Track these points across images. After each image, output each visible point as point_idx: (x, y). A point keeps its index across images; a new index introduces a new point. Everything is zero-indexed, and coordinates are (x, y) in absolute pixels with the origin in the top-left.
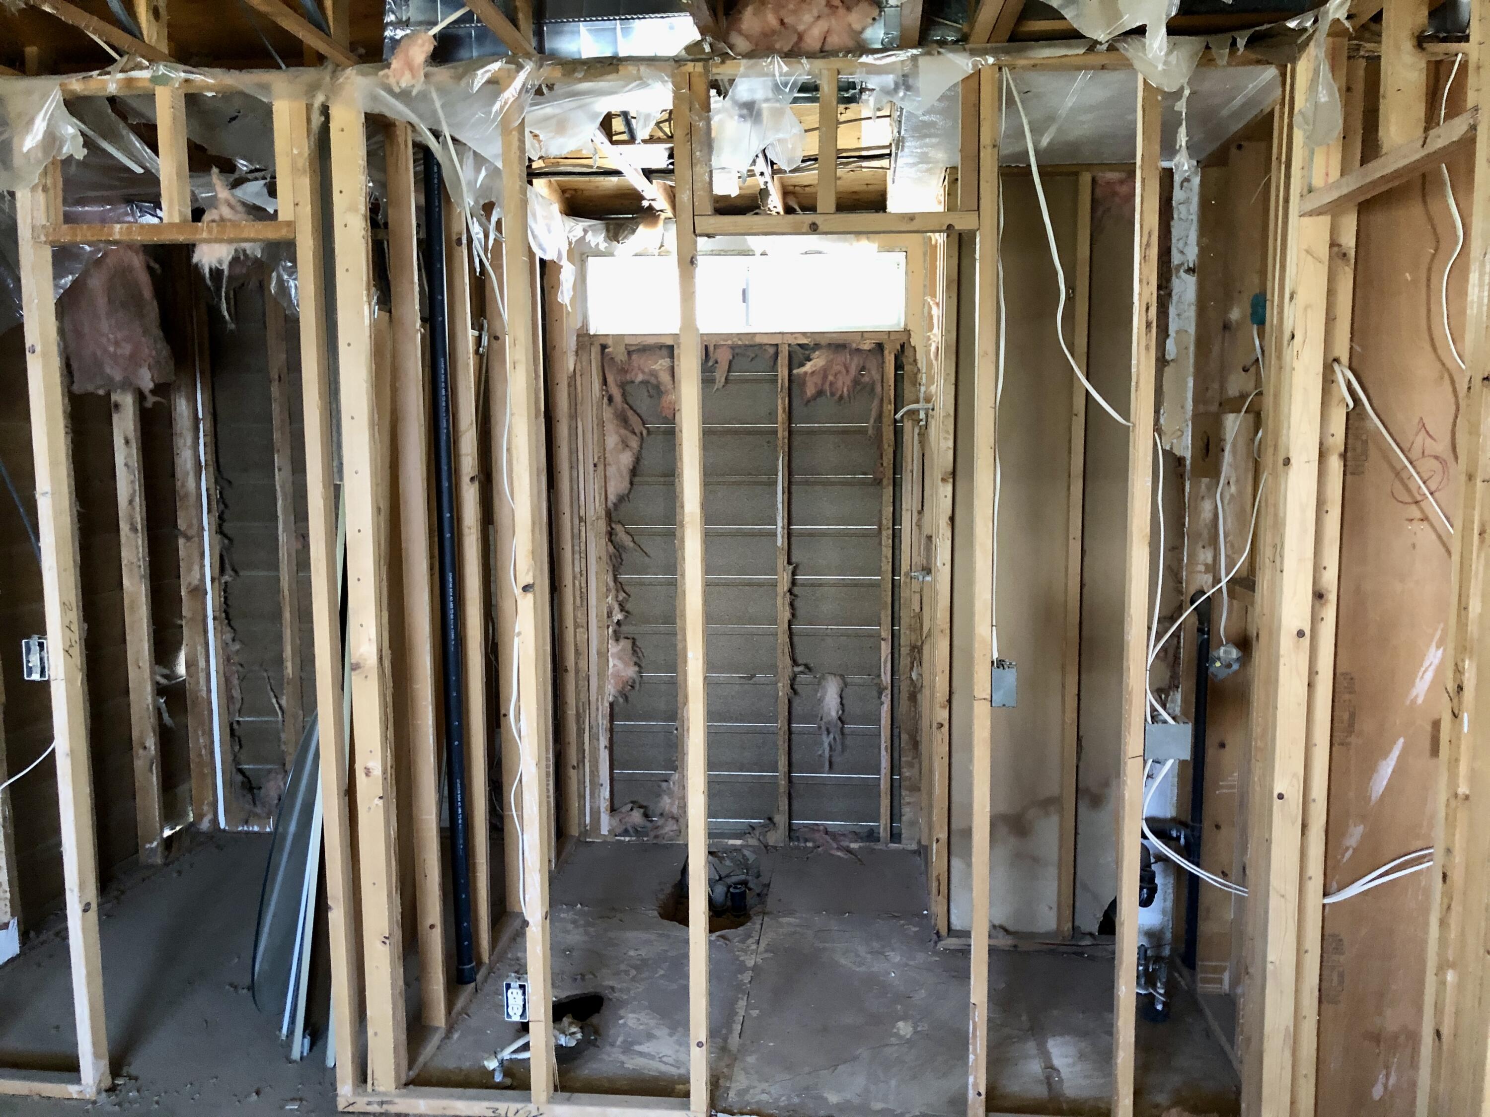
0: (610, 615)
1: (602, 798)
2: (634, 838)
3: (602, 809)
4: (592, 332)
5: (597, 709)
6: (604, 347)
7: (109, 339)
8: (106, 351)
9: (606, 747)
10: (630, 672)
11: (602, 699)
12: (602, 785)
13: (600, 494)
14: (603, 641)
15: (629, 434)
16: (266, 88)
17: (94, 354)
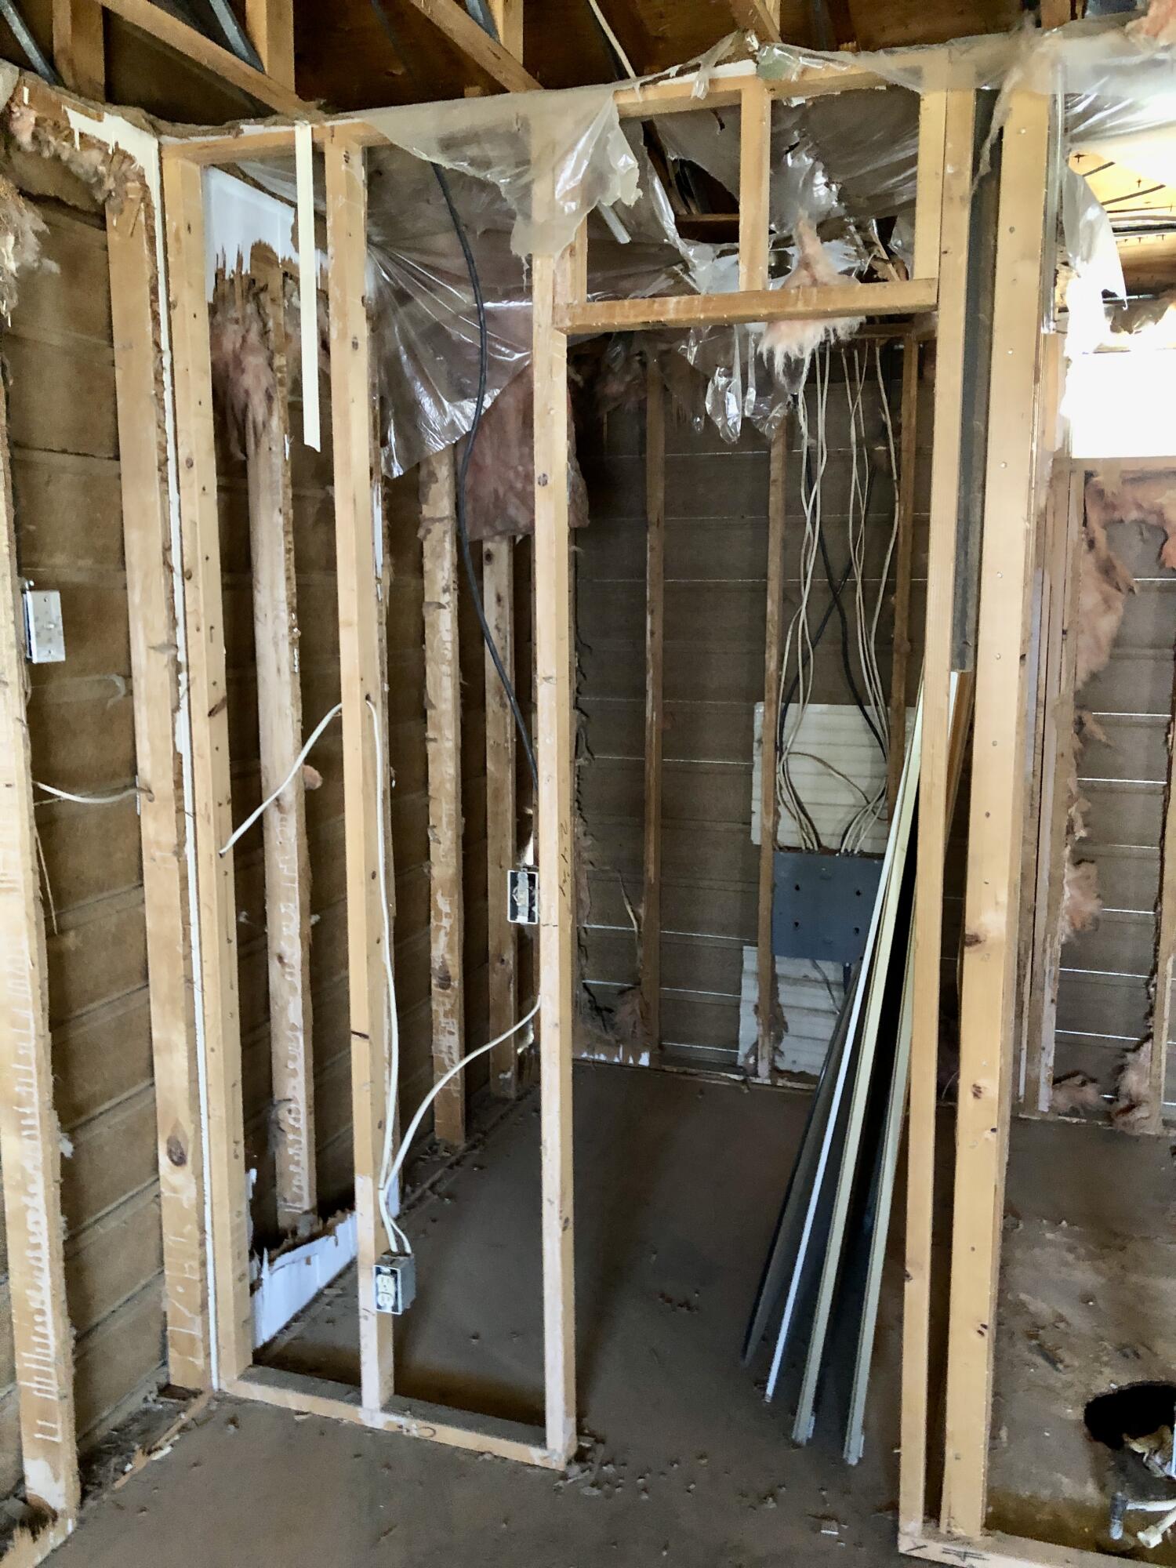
0: (1070, 830)
1: (1043, 1066)
2: (1084, 1121)
3: (1043, 1080)
4: (1074, 456)
5: (1044, 951)
6: (1089, 475)
7: (517, 473)
8: (512, 488)
9: (1053, 1001)
10: (1091, 907)
11: (1053, 938)
12: (1044, 1049)
13: (1068, 673)
14: (1057, 864)
15: (1114, 591)
16: (916, 73)
17: (496, 491)
